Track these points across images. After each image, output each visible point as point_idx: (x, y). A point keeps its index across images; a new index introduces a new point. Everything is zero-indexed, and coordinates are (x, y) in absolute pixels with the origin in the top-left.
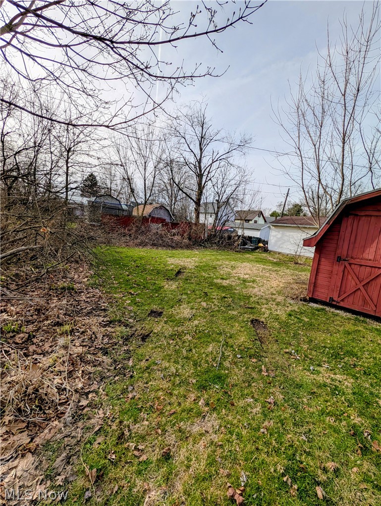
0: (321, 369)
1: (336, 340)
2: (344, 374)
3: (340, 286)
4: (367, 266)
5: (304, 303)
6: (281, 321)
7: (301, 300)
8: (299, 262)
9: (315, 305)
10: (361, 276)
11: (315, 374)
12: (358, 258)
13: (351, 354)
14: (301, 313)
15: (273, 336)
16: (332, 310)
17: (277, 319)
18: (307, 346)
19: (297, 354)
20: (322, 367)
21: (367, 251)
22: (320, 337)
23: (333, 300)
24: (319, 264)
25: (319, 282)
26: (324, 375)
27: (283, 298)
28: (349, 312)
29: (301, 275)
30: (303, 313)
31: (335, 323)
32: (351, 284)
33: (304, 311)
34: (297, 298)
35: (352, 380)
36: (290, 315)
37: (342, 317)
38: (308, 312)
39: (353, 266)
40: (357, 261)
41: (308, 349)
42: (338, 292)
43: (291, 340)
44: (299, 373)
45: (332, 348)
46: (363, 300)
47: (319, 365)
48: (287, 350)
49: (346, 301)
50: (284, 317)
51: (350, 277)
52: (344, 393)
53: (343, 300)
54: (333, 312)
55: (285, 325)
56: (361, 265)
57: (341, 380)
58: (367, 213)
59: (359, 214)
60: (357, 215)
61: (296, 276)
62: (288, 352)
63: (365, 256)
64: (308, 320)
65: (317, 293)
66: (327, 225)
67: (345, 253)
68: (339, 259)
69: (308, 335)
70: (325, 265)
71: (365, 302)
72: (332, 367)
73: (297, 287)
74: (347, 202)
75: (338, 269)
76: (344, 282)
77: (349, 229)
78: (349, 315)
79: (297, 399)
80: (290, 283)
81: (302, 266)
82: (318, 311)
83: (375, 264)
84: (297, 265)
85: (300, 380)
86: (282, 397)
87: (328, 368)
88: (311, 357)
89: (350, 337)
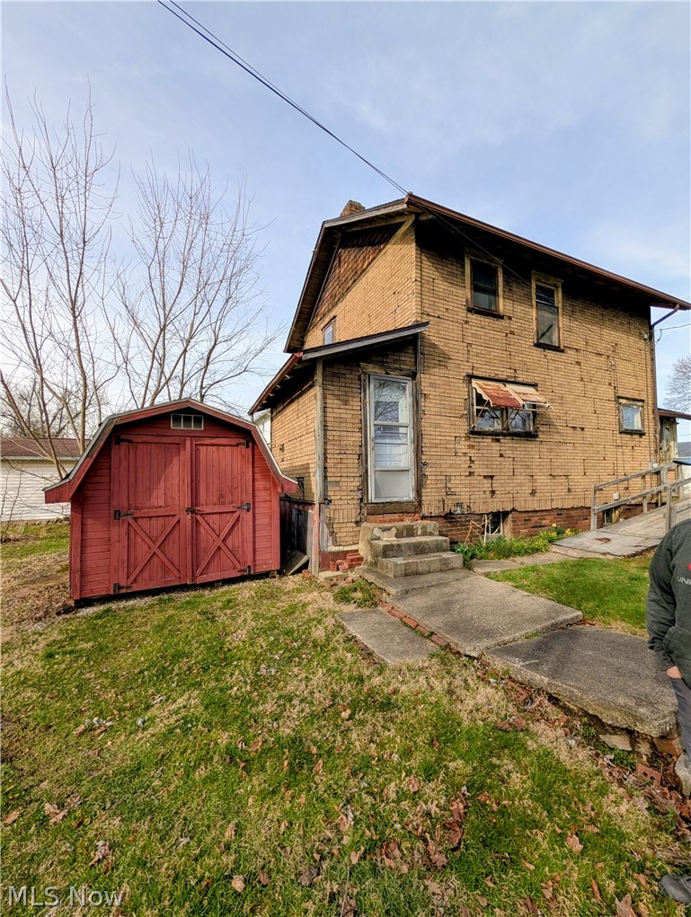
0: (153, 712)
1: (151, 649)
2: (184, 691)
3: (126, 559)
4: (158, 517)
5: (67, 616)
6: (36, 680)
7: (59, 614)
8: (11, 536)
9: (90, 611)
10: (154, 534)
11: (149, 726)
12: (145, 508)
13: (178, 656)
14: (72, 638)
15: (32, 725)
16: (122, 604)
17: (23, 683)
18: (113, 691)
19: (104, 719)
20: (152, 706)
21: (155, 495)
22: (126, 661)
23: (120, 587)
24: (83, 532)
25: (90, 564)
26: (163, 715)
27: (14, 627)
28: (147, 595)
29: (30, 563)
30: (75, 637)
31: (136, 624)
32: (143, 550)
33: (76, 631)
34: (47, 613)
35: (197, 692)
36: (50, 656)
37: (141, 609)
38: (84, 631)
39: (140, 521)
40: (146, 512)
41: (117, 695)
42: (126, 570)
43: (77, 702)
44: (122, 749)
45: (153, 665)
46: (162, 568)
47: (148, 708)
48: (81, 728)
49: (139, 580)
50: (38, 668)
51: (139, 540)
52: (197, 719)
53: (135, 580)
54: (124, 608)
55: (50, 684)
56: (151, 517)
57: (185, 703)
58: (145, 439)
59: (134, 440)
60: (130, 441)
61: (20, 568)
62: (85, 730)
63: (154, 502)
64: (90, 644)
65: (89, 587)
66: (88, 459)
67: (125, 504)
68: (118, 514)
69: (105, 671)
70: (96, 530)
71: (166, 570)
72: (166, 694)
73: (35, 593)
74: (115, 421)
75: (118, 531)
76: (132, 549)
77: (124, 463)
78: (148, 600)
79: (144, 796)
80: (13, 589)
81: (21, 543)
82: (99, 617)
83: (167, 511)
84: (10, 545)
85: (132, 759)
86: (117, 821)
87: (161, 700)
88: (128, 705)
89: (166, 632)
